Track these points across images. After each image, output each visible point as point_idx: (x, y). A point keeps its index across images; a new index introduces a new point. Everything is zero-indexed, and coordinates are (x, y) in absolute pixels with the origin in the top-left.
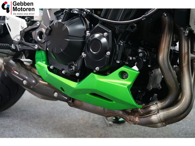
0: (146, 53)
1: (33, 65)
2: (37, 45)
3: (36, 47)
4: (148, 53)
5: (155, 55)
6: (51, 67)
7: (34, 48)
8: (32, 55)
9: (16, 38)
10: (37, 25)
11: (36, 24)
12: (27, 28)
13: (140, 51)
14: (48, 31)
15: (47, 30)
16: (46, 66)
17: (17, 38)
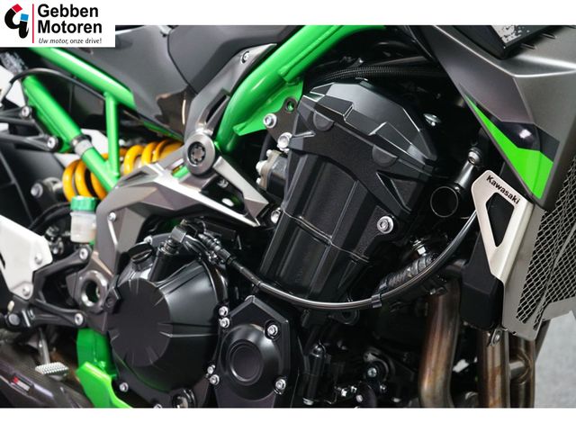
0: (385, 364)
2: (79, 316)
3: (79, 319)
4: (391, 364)
5: (413, 374)
6: (123, 387)
7: (72, 321)
9: (21, 288)
10: (79, 257)
11: (79, 254)
12: (52, 263)
13: (371, 357)
14: (112, 303)
15: (108, 298)
16: (107, 379)
17: (24, 290)
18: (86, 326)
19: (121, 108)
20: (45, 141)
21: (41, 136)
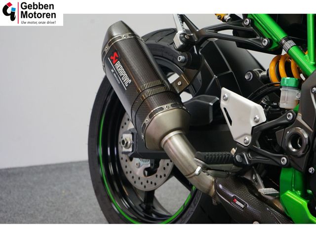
1: (277, 197)
2: (285, 158)
3: (284, 161)
7: (279, 162)
9: (243, 138)
10: (287, 119)
11: (286, 116)
12: (266, 122)
16: (304, 203)
17: (245, 140)
18: (288, 166)
20: (260, 41)
21: (258, 38)
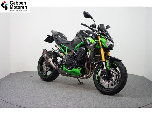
1: (62, 67)
3: (63, 64)
6: (66, 68)
8: (62, 65)
12: (62, 60)
14: (66, 61)
17: (59, 62)
18: (64, 64)
19: (68, 49)
20: (61, 52)
